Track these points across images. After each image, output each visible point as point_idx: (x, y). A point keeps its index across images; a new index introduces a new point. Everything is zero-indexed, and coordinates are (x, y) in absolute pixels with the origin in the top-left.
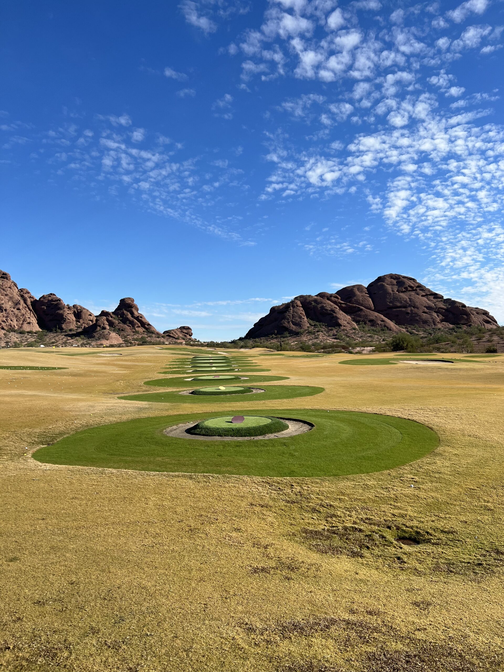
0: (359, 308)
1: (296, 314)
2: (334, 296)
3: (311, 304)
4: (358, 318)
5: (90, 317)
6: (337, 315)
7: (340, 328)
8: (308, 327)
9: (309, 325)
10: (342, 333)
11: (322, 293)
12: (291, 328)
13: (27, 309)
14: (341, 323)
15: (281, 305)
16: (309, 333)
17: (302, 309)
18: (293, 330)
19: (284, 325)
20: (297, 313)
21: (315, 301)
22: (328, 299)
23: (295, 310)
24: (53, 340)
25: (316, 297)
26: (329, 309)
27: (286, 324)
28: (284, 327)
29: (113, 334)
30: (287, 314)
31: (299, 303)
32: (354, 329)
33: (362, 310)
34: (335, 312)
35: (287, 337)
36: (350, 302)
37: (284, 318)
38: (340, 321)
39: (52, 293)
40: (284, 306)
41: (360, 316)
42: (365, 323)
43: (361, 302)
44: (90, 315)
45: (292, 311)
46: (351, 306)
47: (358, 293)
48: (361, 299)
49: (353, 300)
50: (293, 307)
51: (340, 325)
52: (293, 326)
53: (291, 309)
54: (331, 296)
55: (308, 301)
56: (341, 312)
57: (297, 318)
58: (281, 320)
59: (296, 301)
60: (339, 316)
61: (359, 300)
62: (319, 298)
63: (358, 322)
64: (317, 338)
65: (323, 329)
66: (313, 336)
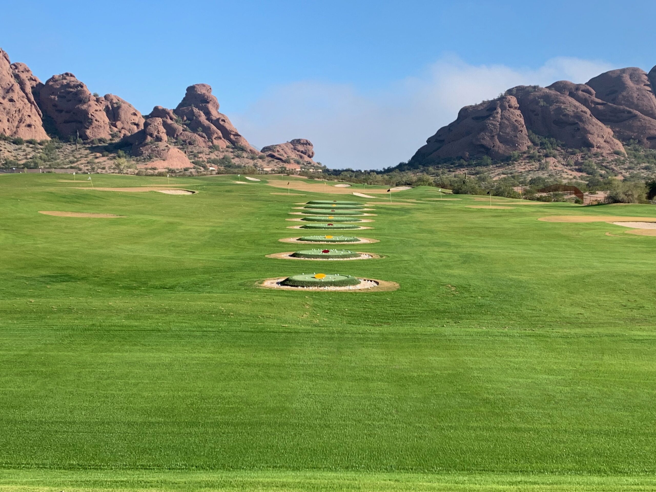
0: (629, 112)
1: (506, 122)
2: (583, 88)
3: (538, 103)
4: (628, 133)
5: (134, 117)
6: (586, 126)
7: (589, 150)
8: (528, 147)
9: (530, 144)
10: (594, 160)
11: (561, 82)
12: (496, 149)
13: (26, 101)
14: (592, 141)
15: (481, 105)
16: (531, 158)
17: (518, 112)
18: (500, 151)
19: (484, 142)
20: (508, 120)
21: (546, 97)
22: (571, 95)
23: (506, 114)
24: (71, 158)
25: (547, 90)
26: (572, 114)
27: (487, 141)
28: (483, 146)
29: (174, 151)
30: (491, 121)
31: (514, 101)
32: (617, 153)
33: (635, 116)
34: (581, 120)
35: (487, 165)
36: (614, 101)
37: (484, 129)
38: (590, 138)
39: (69, 72)
40: (485, 105)
41: (630, 128)
42: (640, 142)
43: (635, 101)
44: (135, 114)
45: (499, 116)
46: (616, 109)
47: (630, 83)
48: (635, 95)
49: (620, 96)
50: (503, 108)
51: (589, 145)
52: (501, 145)
53: (497, 113)
54: (578, 87)
55: (531, 97)
56: (595, 120)
57: (508, 130)
58: (479, 133)
59: (509, 97)
60: (589, 127)
61: (632, 97)
62: (553, 92)
63: (625, 140)
64: (543, 169)
65: (556, 152)
66: (537, 165)
